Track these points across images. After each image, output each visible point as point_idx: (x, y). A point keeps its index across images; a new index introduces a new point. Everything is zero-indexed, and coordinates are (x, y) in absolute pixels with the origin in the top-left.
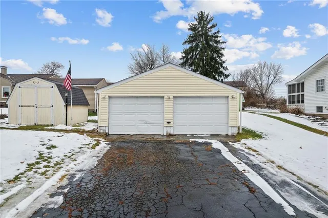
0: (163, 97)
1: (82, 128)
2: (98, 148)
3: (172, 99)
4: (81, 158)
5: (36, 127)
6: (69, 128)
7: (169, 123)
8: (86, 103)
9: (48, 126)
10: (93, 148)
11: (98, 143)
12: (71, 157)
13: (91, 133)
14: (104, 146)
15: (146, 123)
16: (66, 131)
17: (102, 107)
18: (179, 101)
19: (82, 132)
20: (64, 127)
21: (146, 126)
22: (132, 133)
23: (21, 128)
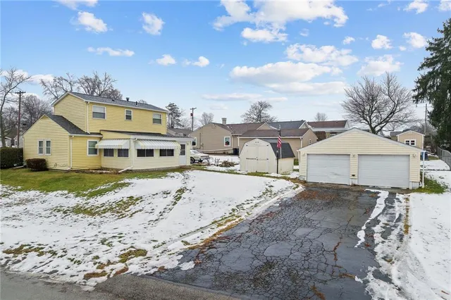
0: (349, 155)
1: (289, 176)
2: (296, 189)
3: (357, 157)
4: (286, 193)
5: (257, 174)
6: (279, 175)
7: (354, 175)
8: (292, 156)
9: (265, 173)
10: (294, 189)
11: (298, 186)
12: (282, 192)
13: (294, 180)
14: (301, 188)
15: (336, 174)
16: (277, 178)
17: (302, 160)
18: (363, 158)
19: (288, 179)
20: (276, 175)
21: (335, 177)
22: (324, 182)
23: (249, 174)
